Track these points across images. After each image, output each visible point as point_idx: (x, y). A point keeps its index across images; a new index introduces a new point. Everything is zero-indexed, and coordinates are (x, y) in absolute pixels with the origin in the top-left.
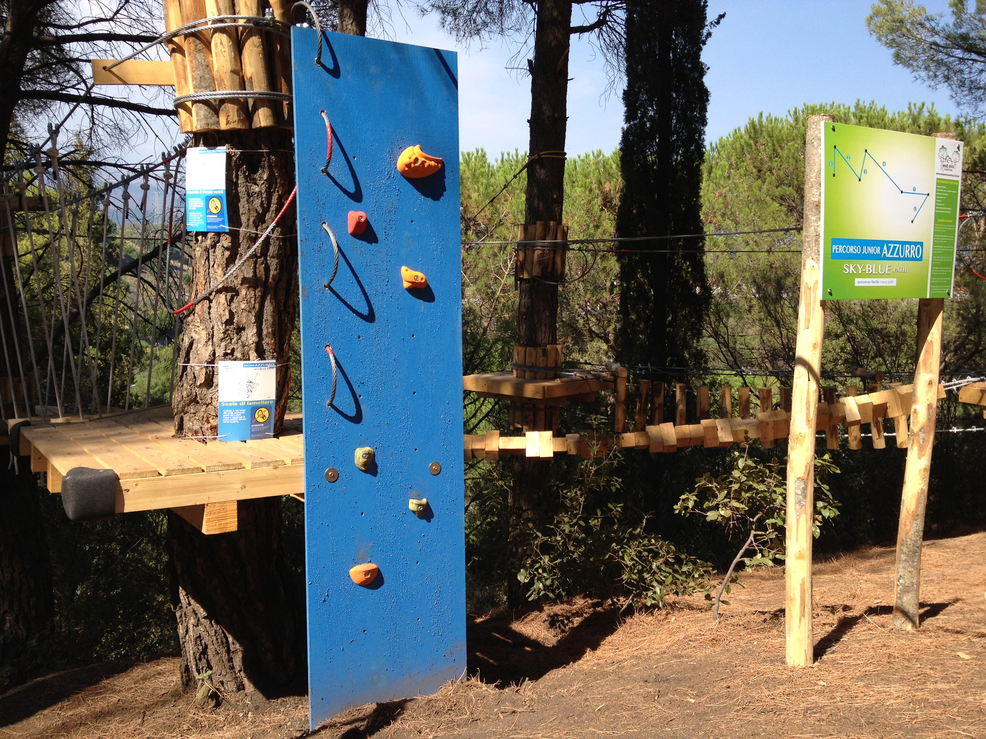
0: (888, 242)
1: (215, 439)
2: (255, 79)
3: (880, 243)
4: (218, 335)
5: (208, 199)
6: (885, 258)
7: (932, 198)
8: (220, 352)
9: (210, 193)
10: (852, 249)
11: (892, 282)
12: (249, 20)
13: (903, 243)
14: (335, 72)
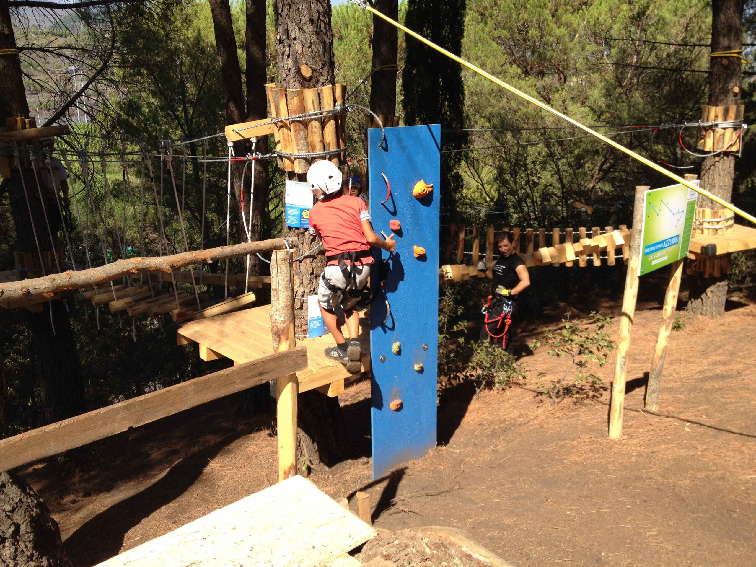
0: (665, 240)
1: (305, 337)
2: (331, 144)
3: (662, 242)
4: (306, 282)
5: (302, 210)
6: (665, 248)
7: (685, 213)
8: (307, 290)
9: (304, 207)
10: (653, 248)
11: (665, 258)
12: (329, 112)
13: (671, 238)
14: (386, 149)
